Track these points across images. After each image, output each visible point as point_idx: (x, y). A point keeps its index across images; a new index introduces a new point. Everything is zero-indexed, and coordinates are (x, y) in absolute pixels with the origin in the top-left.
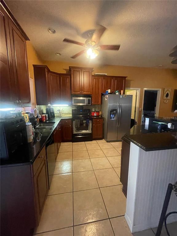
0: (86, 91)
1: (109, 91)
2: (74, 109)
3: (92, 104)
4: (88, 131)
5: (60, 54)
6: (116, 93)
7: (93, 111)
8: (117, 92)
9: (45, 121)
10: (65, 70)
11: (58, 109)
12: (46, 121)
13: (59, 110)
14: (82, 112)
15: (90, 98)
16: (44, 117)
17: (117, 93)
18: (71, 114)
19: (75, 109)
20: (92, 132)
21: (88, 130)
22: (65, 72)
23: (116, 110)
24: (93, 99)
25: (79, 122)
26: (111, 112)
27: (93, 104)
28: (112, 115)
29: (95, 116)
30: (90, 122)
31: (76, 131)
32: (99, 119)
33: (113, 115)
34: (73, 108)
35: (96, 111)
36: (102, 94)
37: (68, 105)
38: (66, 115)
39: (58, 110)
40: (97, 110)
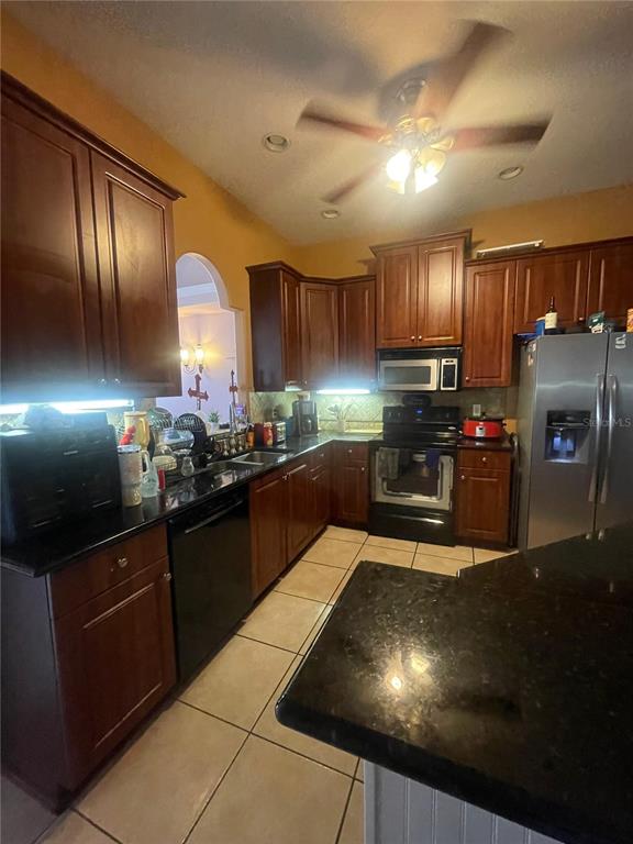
0: (436, 334)
1: (550, 320)
2: (392, 405)
3: (465, 385)
4: (434, 500)
5: (336, 212)
6: (594, 324)
7: (475, 415)
8: (599, 322)
9: (270, 442)
10: (365, 262)
11: (333, 406)
12: (275, 443)
13: (336, 410)
14: (420, 416)
15: (455, 361)
16: (267, 428)
17: (598, 328)
18: (382, 424)
19: (398, 404)
20: (454, 510)
21: (436, 494)
22: (363, 271)
23: (585, 415)
24: (468, 362)
25: (396, 457)
26: (549, 423)
27: (470, 385)
28: (557, 440)
29: (479, 439)
30: (447, 460)
31: (386, 494)
32: (489, 453)
33: (564, 439)
34: (386, 400)
35: (489, 415)
36: (515, 336)
37: (367, 392)
38: (363, 428)
39: (331, 409)
40: (495, 411)
